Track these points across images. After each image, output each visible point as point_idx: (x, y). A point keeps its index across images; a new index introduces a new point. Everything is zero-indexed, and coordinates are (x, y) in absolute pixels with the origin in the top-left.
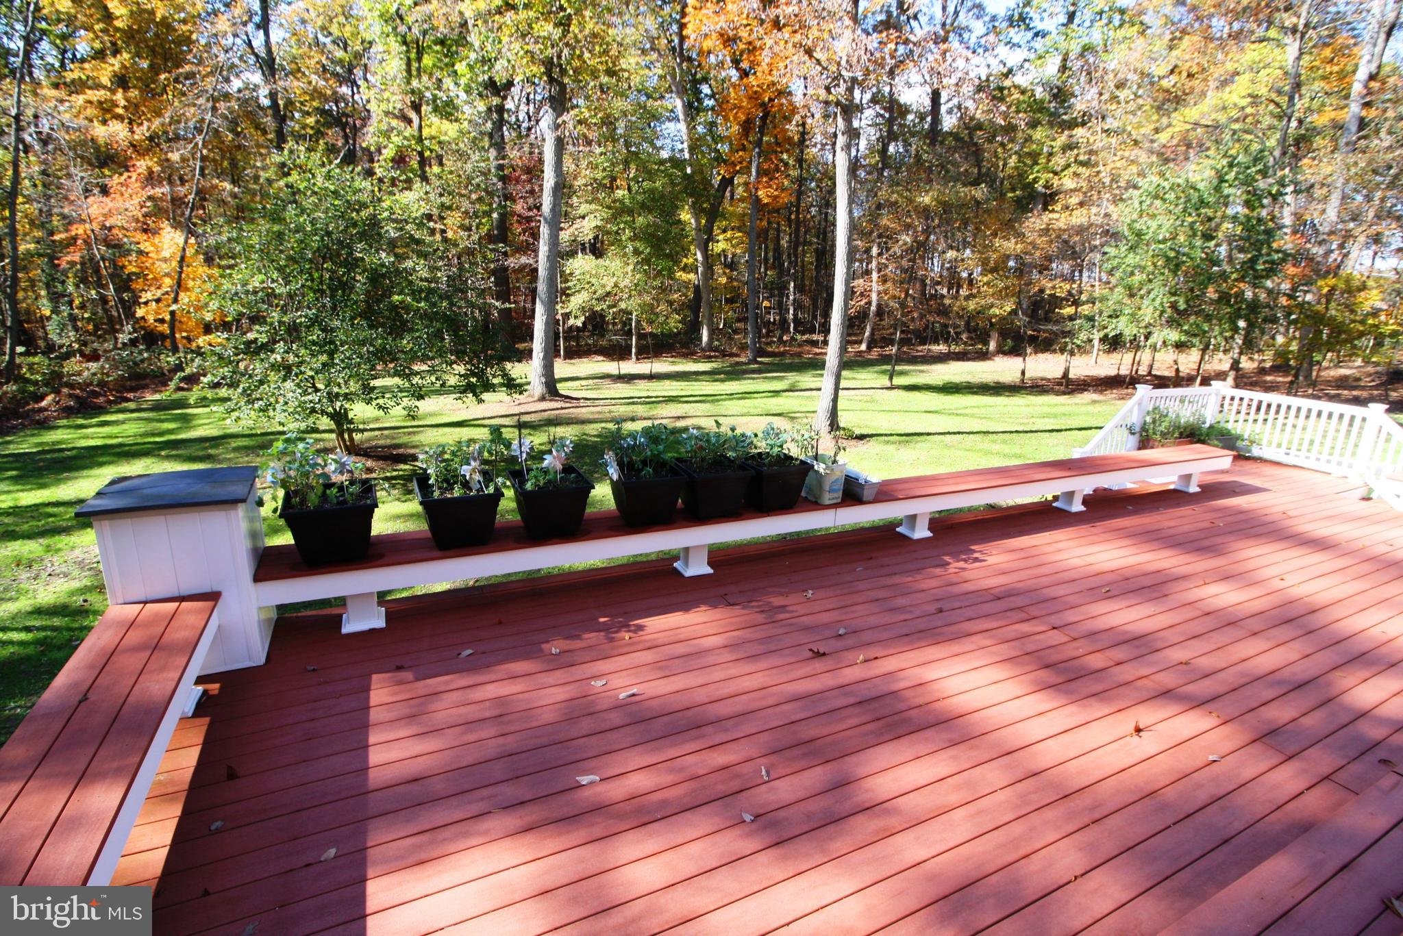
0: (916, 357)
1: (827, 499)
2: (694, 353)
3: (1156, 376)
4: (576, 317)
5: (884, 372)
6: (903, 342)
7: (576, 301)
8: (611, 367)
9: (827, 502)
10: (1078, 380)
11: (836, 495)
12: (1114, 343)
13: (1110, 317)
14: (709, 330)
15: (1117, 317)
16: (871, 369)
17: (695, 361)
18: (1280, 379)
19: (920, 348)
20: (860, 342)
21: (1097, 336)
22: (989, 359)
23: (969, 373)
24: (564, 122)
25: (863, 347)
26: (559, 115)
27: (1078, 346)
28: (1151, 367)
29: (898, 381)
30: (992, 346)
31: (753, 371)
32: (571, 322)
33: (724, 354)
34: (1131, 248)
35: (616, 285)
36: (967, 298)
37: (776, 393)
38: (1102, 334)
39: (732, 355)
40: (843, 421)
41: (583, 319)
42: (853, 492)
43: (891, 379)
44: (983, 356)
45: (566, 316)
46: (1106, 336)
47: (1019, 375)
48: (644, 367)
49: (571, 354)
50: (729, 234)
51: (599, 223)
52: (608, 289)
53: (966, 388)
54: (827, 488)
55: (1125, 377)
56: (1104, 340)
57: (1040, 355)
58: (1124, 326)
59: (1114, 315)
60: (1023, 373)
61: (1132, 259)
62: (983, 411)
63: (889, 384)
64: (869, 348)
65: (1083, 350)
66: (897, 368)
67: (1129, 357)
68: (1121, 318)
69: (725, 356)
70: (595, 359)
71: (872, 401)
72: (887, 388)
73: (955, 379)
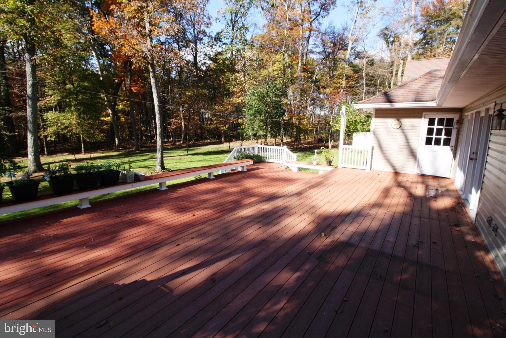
0: (199, 144)
1: (128, 181)
2: (113, 149)
4: (51, 137)
5: (185, 150)
6: (195, 140)
7: (50, 130)
8: (72, 157)
9: (129, 182)
11: (131, 180)
14: (118, 139)
16: (183, 149)
17: (113, 152)
19: (201, 142)
20: (181, 141)
22: (223, 143)
23: (215, 148)
24: (35, 59)
25: (181, 142)
26: (33, 56)
29: (190, 153)
30: (223, 139)
31: (137, 153)
32: (49, 139)
33: (125, 148)
35: (70, 123)
36: (210, 125)
37: (145, 160)
39: (129, 148)
40: (167, 166)
41: (54, 137)
42: (137, 178)
43: (188, 152)
44: (221, 143)
45: (46, 137)
47: (228, 147)
48: (88, 156)
49: (50, 153)
50: (124, 103)
51: (59, 98)
52: (66, 125)
53: (213, 153)
54: (128, 178)
60: (230, 147)
62: (216, 159)
63: (187, 153)
64: (184, 143)
65: (248, 139)
66: (189, 148)
69: (126, 149)
70: (64, 154)
71: (180, 159)
72: (187, 155)
73: (210, 150)
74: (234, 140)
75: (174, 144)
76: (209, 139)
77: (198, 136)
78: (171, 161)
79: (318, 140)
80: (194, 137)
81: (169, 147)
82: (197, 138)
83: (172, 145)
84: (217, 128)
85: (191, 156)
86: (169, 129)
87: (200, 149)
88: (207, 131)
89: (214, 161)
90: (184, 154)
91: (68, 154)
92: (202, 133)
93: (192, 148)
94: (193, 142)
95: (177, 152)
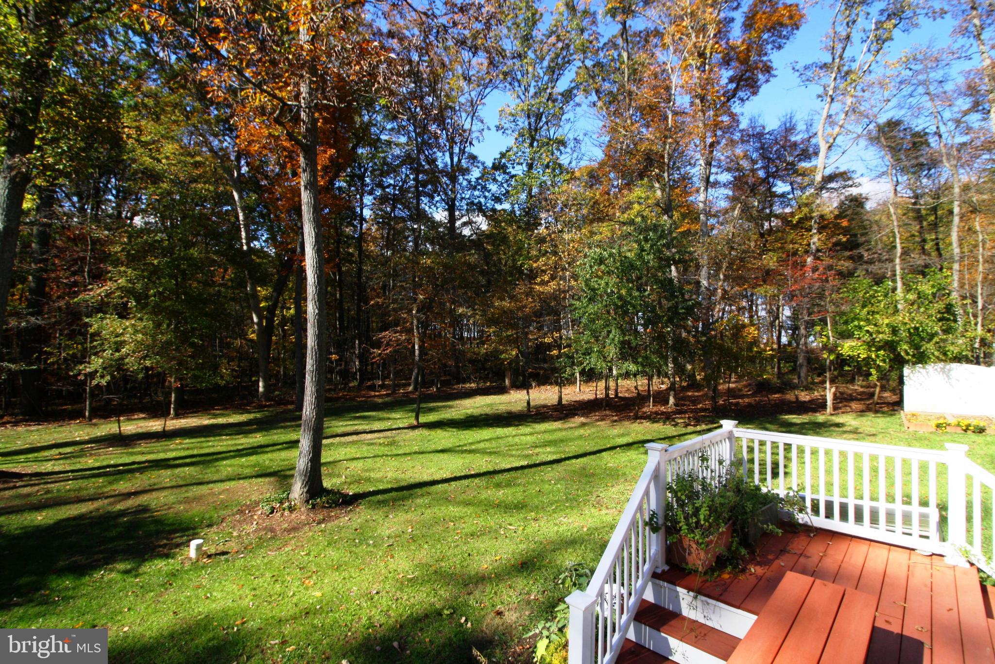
0: (451, 394)
3: (621, 398)
4: (102, 377)
5: (412, 411)
6: (444, 384)
10: (569, 405)
12: (590, 376)
13: (584, 354)
14: (265, 382)
15: (589, 354)
16: (408, 409)
18: (696, 394)
19: (456, 387)
20: (409, 385)
21: (577, 370)
22: (507, 392)
23: (488, 405)
25: (411, 388)
27: (567, 379)
28: (616, 390)
29: (423, 419)
30: (508, 382)
32: (96, 381)
33: (278, 403)
34: (590, 299)
38: (580, 368)
41: (108, 377)
43: (417, 418)
44: (502, 390)
46: (584, 370)
47: (526, 404)
55: (602, 399)
56: (582, 373)
57: (542, 387)
58: (594, 361)
59: (588, 353)
60: (528, 403)
61: (592, 309)
62: (494, 444)
63: (414, 422)
64: (415, 389)
65: (571, 381)
66: (423, 405)
67: (602, 384)
68: (593, 355)
69: (281, 404)
70: (136, 417)
71: (393, 443)
72: (412, 427)
73: (476, 412)
74: (534, 385)
75: (394, 392)
76: (474, 382)
77: (449, 375)
78: (365, 448)
79: (756, 385)
80: (441, 376)
81: (380, 401)
82: (448, 378)
83: (387, 395)
84: (496, 353)
85: (425, 432)
86: (374, 358)
87: (450, 407)
88: (471, 361)
89: (491, 453)
90: (406, 425)
91: (143, 416)
92: (457, 367)
93: (432, 405)
94: (437, 388)
95: (394, 415)
